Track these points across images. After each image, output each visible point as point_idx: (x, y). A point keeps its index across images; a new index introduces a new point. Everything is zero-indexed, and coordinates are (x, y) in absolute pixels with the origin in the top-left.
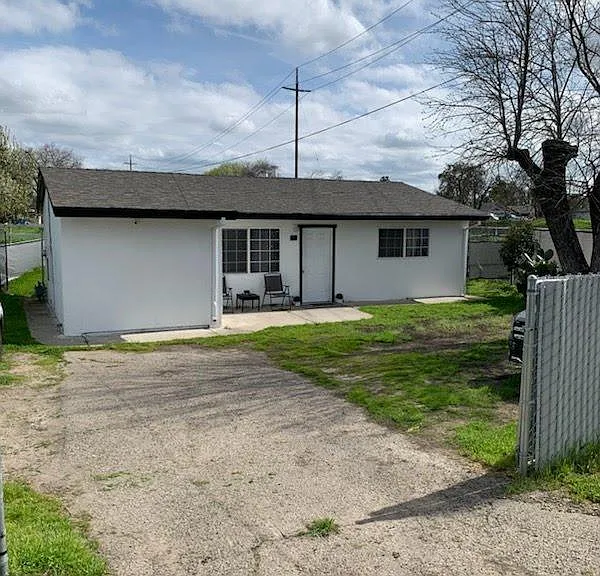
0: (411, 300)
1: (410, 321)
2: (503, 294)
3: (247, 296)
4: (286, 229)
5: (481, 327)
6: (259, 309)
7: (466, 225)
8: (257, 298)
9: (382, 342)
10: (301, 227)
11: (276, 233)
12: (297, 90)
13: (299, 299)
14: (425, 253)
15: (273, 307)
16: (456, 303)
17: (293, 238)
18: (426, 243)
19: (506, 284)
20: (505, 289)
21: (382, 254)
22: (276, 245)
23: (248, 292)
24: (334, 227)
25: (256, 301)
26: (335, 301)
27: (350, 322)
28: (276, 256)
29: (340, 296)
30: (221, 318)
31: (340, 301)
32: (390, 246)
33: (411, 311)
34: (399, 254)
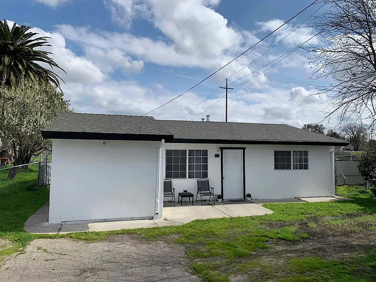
0: (299, 199)
1: (301, 217)
2: (362, 196)
3: (185, 194)
4: (212, 149)
5: (360, 224)
6: (193, 203)
7: (333, 149)
8: (192, 195)
9: (284, 239)
10: (222, 149)
11: (205, 153)
12: (227, 88)
13: (221, 197)
14: (306, 167)
15: (203, 202)
16: (331, 202)
17: (217, 156)
18: (306, 160)
19: (362, 188)
20: (362, 192)
21: (276, 167)
22: (206, 160)
23: (186, 191)
24: (244, 149)
25: (191, 198)
26: (246, 198)
27: (257, 217)
28: (206, 167)
29: (249, 196)
30: (161, 211)
31: (249, 199)
32: (282, 162)
33: (301, 208)
34: (288, 168)
